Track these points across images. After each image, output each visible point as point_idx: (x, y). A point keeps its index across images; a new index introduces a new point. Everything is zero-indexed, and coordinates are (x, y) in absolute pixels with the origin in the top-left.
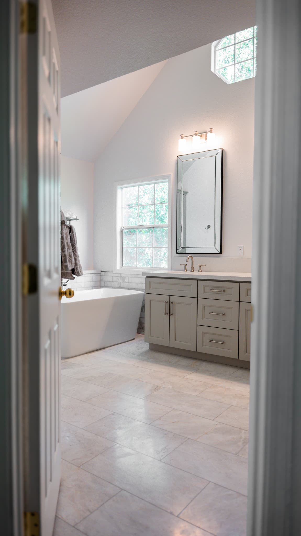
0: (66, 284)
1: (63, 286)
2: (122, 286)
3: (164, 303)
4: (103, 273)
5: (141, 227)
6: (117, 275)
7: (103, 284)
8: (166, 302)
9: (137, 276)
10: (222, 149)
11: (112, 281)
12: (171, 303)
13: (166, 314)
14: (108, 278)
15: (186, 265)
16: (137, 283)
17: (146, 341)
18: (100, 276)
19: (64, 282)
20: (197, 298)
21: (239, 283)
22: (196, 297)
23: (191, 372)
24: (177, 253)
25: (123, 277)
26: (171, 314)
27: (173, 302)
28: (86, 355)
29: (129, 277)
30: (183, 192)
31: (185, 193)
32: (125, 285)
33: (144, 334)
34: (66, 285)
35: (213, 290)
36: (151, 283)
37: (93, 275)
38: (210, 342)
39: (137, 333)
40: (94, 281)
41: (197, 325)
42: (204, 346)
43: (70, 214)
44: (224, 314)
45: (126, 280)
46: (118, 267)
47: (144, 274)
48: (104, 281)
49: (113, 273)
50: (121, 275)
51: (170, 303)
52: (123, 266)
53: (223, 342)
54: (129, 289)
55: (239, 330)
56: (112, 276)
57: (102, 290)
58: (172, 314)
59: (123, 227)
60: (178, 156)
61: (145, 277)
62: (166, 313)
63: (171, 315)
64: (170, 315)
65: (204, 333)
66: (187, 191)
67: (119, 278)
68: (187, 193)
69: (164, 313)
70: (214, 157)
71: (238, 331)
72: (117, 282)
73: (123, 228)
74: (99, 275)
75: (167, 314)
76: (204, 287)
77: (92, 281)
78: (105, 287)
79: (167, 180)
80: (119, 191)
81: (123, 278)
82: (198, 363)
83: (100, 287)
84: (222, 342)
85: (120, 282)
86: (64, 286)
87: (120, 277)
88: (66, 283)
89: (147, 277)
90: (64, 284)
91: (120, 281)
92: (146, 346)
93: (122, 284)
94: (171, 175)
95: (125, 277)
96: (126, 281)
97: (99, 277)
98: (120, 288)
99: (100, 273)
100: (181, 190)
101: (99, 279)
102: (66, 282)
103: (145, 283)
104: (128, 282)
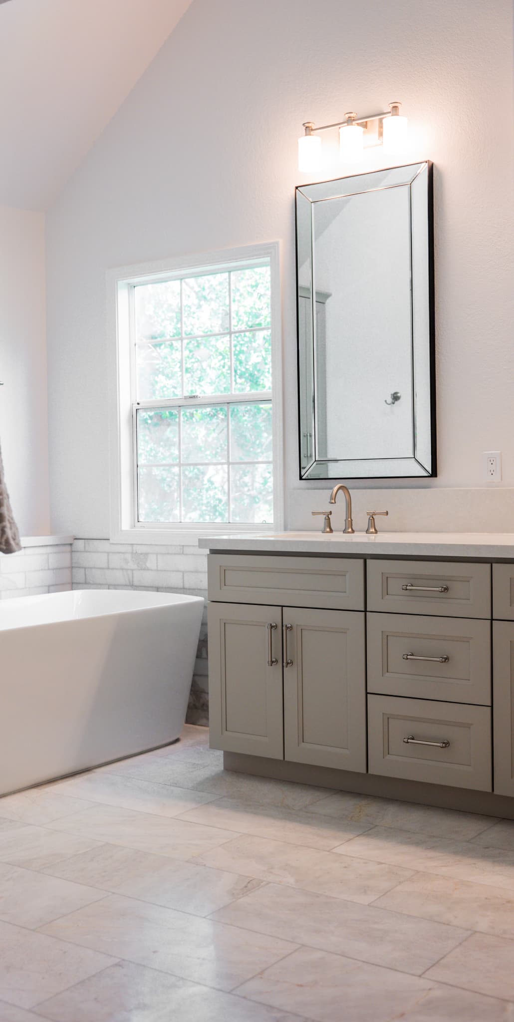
2: (136, 583)
3: (267, 631)
4: (80, 545)
5: (193, 401)
6: (122, 549)
7: (79, 575)
8: (272, 627)
9: (182, 550)
10: (430, 164)
11: (108, 568)
12: (287, 628)
13: (272, 662)
14: (94, 558)
15: (331, 513)
16: (183, 572)
17: (213, 746)
18: (72, 552)
20: (365, 611)
21: (489, 565)
22: (363, 609)
23: (351, 836)
24: (301, 478)
25: (141, 554)
26: (288, 663)
27: (291, 627)
28: (34, 793)
29: (157, 554)
30: (317, 293)
31: (323, 298)
32: (148, 578)
33: (206, 725)
35: (412, 586)
36: (224, 571)
37: (49, 550)
38: (408, 742)
39: (187, 722)
40: (51, 567)
41: (367, 693)
42: (388, 757)
44: (447, 659)
45: (151, 563)
46: (126, 524)
47: (202, 543)
48: (82, 568)
49: (111, 541)
50: (135, 547)
51: (284, 628)
52: (141, 520)
53: (446, 744)
54: (158, 589)
55: (492, 706)
56: (108, 553)
57: (77, 595)
58: (292, 662)
59: (138, 404)
60: (297, 188)
61: (208, 552)
62: (274, 660)
63: (287, 667)
64: (285, 664)
65: (387, 719)
66: (324, 289)
67: (129, 556)
68: (327, 296)
69: (268, 659)
70: (406, 188)
71: (489, 708)
72: (122, 569)
73: (138, 407)
74: (68, 548)
75: (277, 661)
76: (386, 579)
77: (49, 569)
78: (86, 584)
79: (268, 259)
80: (122, 296)
81: (140, 558)
82: (370, 809)
83: (73, 585)
84: (444, 743)
85: (132, 570)
87: (132, 553)
89: (214, 552)
91: (132, 565)
92: (215, 762)
93: (140, 577)
94: (277, 243)
95: (147, 554)
96: (148, 565)
97: (68, 555)
98: (132, 586)
99: (71, 545)
100: (308, 289)
101: (67, 563)
103: (206, 570)
104: (157, 570)
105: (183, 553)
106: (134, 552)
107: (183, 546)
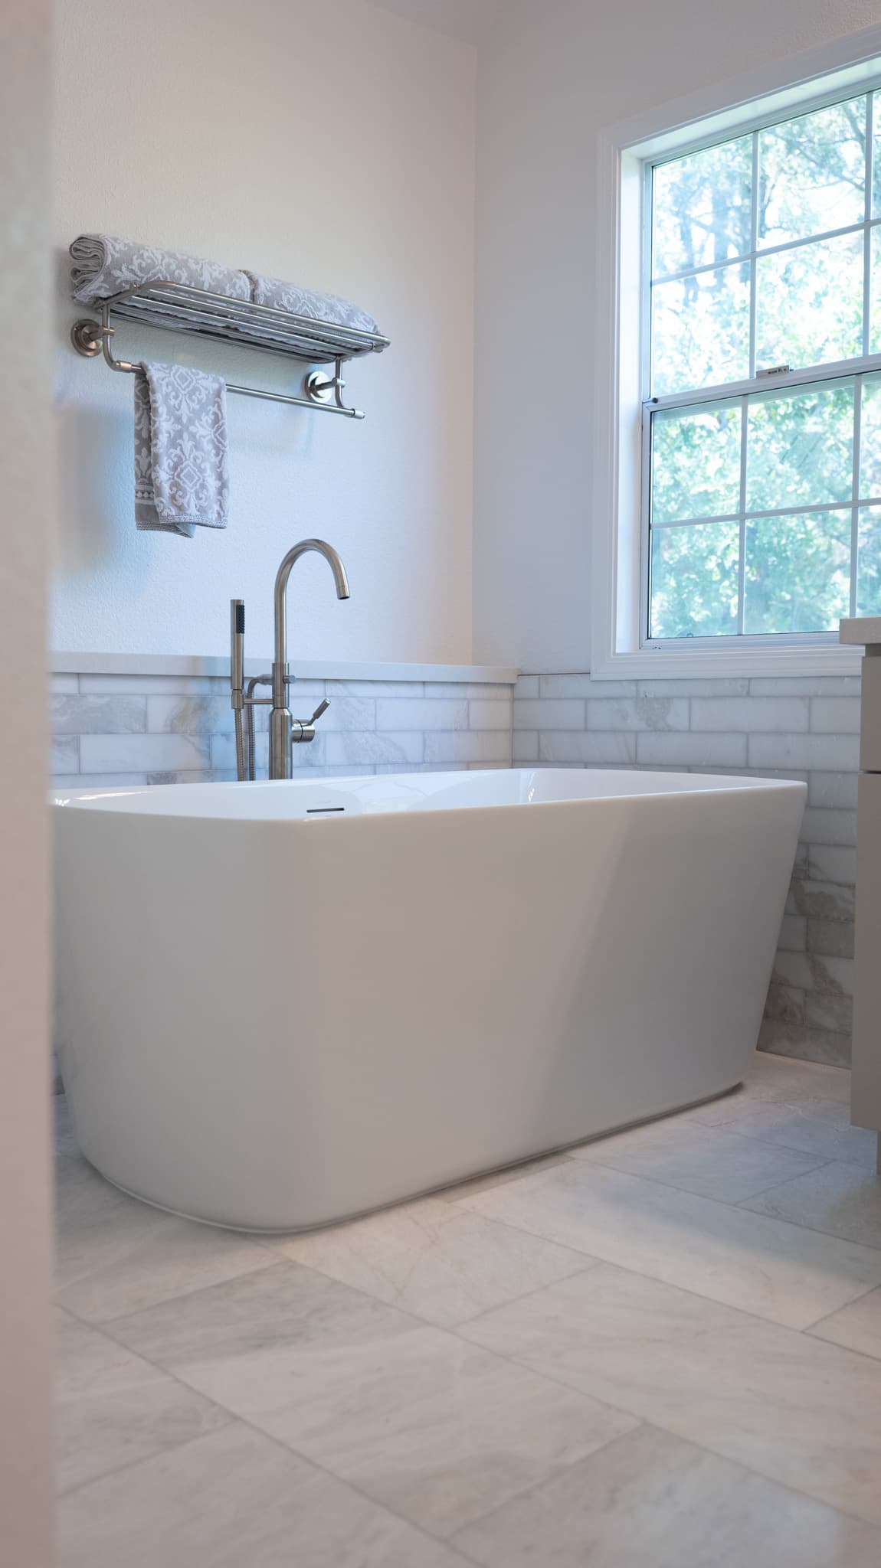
0: (311, 728)
1: (295, 745)
2: (643, 756)
4: (529, 686)
5: (771, 381)
6: (614, 690)
7: (527, 746)
9: (746, 688)
11: (586, 730)
14: (559, 711)
16: (747, 735)
18: (514, 700)
19: (300, 718)
25: (656, 699)
29: (690, 698)
32: (668, 746)
34: (310, 739)
37: (470, 691)
39: (759, 1048)
40: (474, 726)
43: (340, 314)
45: (677, 715)
46: (622, 641)
48: (534, 730)
49: (594, 676)
50: (643, 687)
52: (653, 634)
54: (689, 769)
56: (586, 700)
57: (526, 775)
59: (655, 400)
61: (862, 650)
67: (629, 705)
72: (614, 731)
73: (654, 407)
74: (506, 693)
77: (469, 730)
78: (539, 760)
80: (631, 185)
81: (654, 707)
83: (514, 759)
85: (637, 733)
86: (296, 739)
87: (637, 698)
88: (310, 724)
90: (296, 727)
91: (634, 722)
93: (650, 745)
95: (669, 699)
96: (671, 720)
97: (507, 706)
98: (634, 763)
99: (512, 686)
101: (505, 721)
102: (310, 718)
104: (690, 731)
105: (748, 695)
106: (642, 695)
107: (750, 679)
